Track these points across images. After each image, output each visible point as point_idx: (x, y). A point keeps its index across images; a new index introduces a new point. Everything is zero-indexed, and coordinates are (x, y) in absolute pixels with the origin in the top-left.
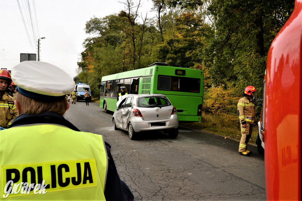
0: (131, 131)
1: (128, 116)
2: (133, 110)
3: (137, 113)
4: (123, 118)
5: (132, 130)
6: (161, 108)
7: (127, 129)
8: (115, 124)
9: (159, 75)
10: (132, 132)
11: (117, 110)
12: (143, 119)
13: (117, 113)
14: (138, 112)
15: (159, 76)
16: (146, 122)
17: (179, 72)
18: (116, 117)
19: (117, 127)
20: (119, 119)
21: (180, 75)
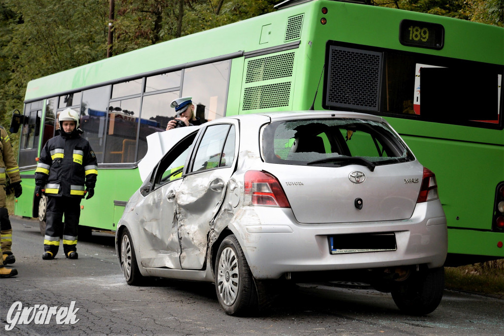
0: (234, 275)
1: (215, 210)
2: (240, 179)
3: (266, 190)
4: (180, 223)
5: (236, 271)
6: (372, 169)
7: (204, 268)
8: (134, 258)
9: (330, 43)
10: (236, 280)
11: (146, 191)
12: (293, 217)
13: (148, 206)
14: (272, 185)
15: (332, 47)
16: (308, 233)
17: (415, 34)
18: (142, 222)
19: (142, 270)
20: (157, 233)
21: (420, 44)
